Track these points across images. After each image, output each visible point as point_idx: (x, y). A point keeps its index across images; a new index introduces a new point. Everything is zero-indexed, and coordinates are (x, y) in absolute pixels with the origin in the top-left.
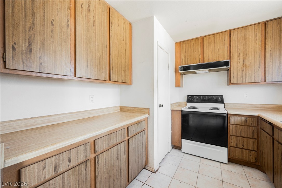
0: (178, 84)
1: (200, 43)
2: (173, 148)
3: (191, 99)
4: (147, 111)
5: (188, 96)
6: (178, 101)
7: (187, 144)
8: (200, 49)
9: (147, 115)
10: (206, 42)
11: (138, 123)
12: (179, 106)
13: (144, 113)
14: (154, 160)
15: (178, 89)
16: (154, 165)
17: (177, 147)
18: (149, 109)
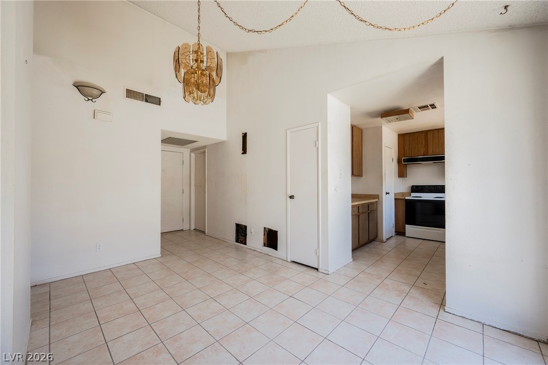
0: (402, 174)
1: (424, 136)
2: (396, 235)
3: (416, 189)
4: (377, 197)
5: (413, 186)
6: (401, 192)
7: (410, 229)
8: (424, 142)
9: (377, 200)
10: (430, 136)
11: (372, 203)
12: (403, 196)
13: (374, 198)
14: (383, 233)
15: (401, 179)
16: (383, 237)
17: (400, 232)
18: (378, 195)
